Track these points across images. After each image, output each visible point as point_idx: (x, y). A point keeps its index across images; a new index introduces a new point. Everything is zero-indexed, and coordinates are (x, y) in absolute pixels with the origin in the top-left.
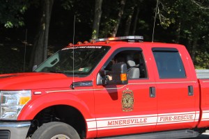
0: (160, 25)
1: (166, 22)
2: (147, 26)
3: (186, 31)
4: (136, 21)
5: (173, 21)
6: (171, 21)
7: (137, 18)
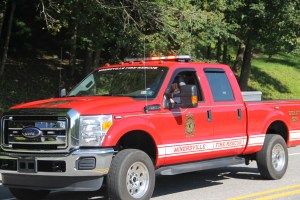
0: (46, 30)
1: (55, 25)
2: (28, 29)
3: (85, 39)
4: (11, 22)
5: (66, 24)
6: (61, 23)
7: (12, 18)
